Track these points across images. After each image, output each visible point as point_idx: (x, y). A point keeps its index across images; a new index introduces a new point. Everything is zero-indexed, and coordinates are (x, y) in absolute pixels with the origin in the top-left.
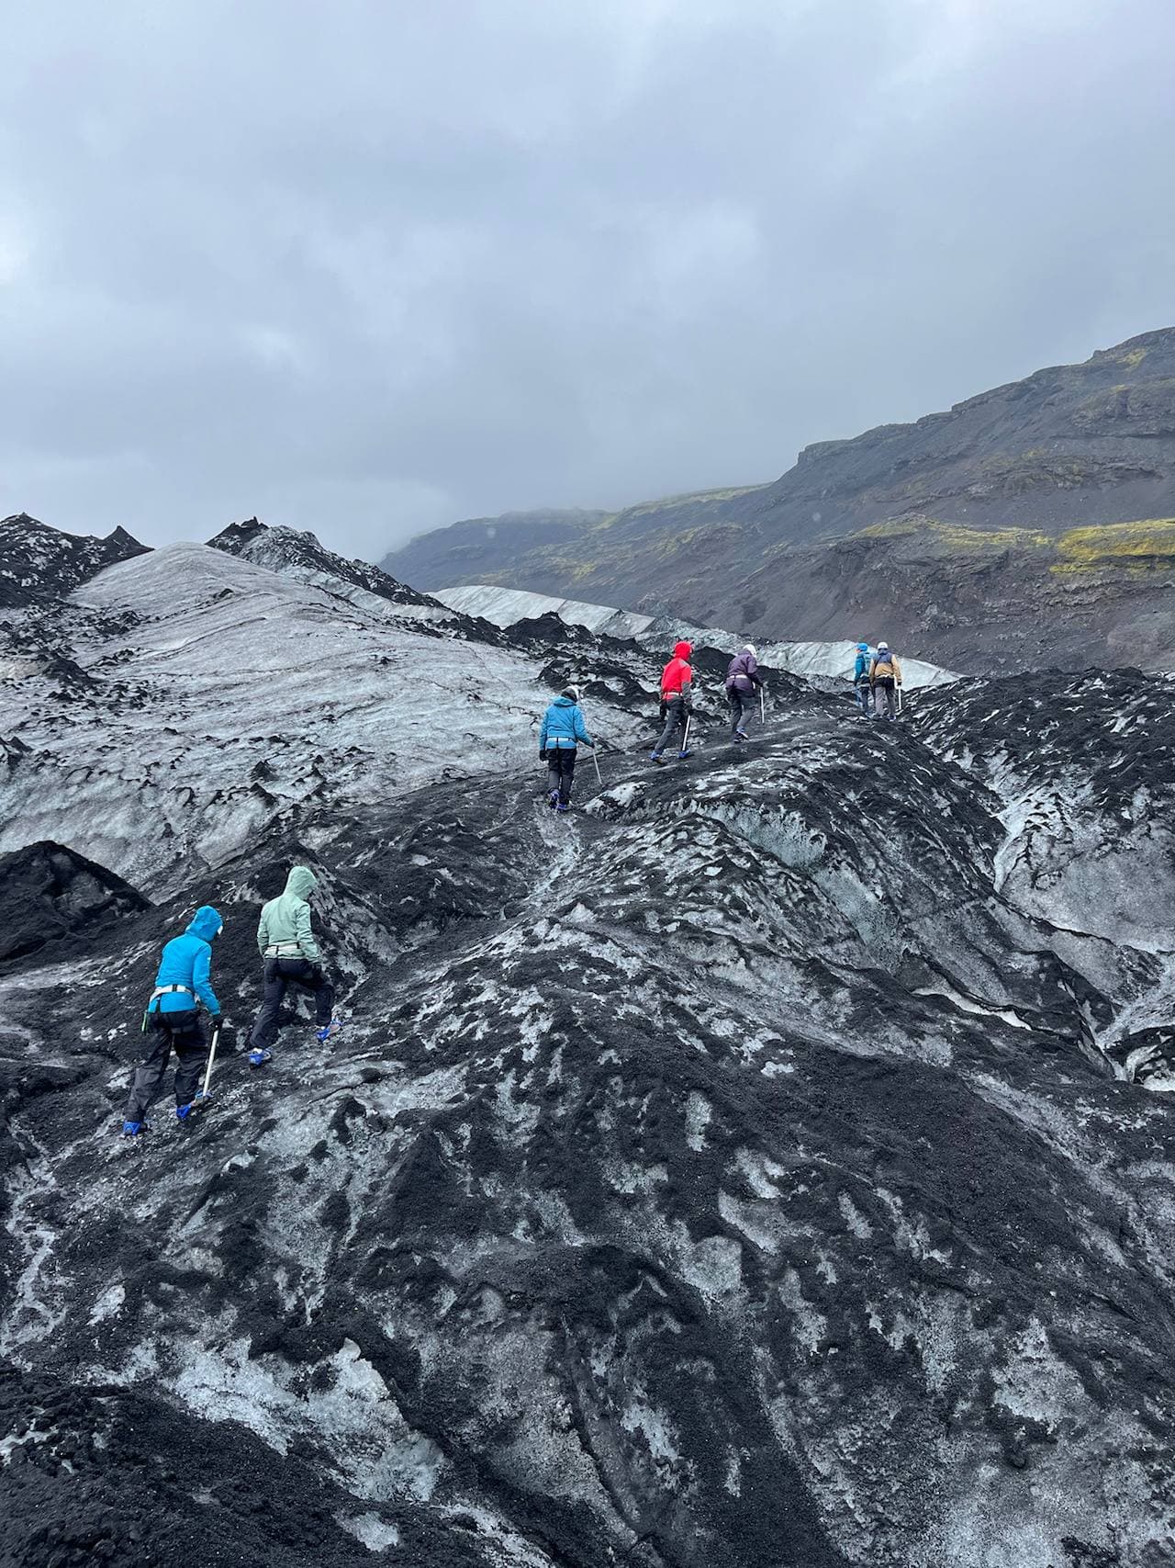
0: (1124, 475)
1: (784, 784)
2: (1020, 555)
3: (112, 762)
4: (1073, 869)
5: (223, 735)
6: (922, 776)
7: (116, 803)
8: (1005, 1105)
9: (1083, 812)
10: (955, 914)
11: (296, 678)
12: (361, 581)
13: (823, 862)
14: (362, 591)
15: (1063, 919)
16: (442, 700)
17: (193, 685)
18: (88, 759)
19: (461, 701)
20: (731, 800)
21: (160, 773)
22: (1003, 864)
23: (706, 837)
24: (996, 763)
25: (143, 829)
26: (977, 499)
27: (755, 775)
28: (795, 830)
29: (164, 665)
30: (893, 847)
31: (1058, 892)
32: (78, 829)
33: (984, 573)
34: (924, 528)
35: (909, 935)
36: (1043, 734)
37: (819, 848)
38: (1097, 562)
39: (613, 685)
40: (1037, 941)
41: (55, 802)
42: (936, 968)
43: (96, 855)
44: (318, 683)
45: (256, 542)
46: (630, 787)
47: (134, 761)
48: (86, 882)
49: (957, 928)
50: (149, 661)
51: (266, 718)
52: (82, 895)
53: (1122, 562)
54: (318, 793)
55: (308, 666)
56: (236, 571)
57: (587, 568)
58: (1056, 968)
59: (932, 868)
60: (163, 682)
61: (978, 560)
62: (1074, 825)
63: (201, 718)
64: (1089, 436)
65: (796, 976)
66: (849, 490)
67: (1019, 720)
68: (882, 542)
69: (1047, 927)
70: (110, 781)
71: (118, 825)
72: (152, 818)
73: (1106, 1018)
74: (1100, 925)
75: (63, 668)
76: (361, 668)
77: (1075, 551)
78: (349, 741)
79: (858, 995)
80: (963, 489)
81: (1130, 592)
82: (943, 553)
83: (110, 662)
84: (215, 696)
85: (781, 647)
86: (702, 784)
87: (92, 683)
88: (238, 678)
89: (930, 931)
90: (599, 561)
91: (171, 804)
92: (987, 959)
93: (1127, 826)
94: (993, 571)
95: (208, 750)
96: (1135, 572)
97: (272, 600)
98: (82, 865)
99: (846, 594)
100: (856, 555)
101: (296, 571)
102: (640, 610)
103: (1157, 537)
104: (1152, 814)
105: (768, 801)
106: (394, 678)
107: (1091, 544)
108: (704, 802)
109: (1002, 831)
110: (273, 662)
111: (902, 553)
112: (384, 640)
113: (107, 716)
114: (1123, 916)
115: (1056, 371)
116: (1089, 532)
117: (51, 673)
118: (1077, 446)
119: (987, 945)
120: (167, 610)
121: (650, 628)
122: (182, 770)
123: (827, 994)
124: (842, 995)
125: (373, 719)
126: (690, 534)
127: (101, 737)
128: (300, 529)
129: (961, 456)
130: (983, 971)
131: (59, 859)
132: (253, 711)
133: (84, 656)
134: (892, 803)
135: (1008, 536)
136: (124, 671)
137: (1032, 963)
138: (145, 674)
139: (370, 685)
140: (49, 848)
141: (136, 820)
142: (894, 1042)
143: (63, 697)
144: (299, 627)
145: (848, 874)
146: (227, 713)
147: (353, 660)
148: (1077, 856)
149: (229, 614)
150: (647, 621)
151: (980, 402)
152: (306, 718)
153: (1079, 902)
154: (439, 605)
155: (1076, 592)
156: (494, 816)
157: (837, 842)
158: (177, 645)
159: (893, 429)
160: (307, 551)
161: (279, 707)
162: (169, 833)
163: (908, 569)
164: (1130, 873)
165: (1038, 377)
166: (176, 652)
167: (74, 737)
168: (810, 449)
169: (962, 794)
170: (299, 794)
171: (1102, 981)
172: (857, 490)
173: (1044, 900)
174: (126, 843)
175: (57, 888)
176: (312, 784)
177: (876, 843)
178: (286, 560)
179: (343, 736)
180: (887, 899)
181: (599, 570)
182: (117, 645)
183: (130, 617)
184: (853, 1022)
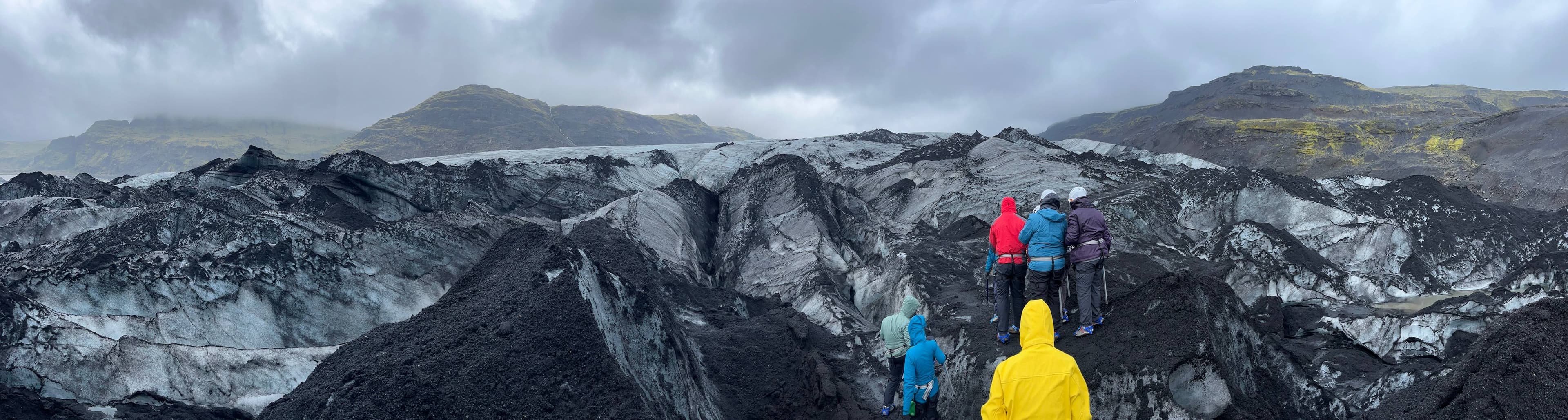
0: (1253, 106)
1: (1130, 200)
2: (1228, 127)
3: (982, 197)
4: (1194, 216)
5: (1005, 191)
6: (1164, 196)
7: (983, 207)
8: (1158, 261)
9: (1198, 203)
10: (1165, 227)
11: (1021, 176)
12: (1039, 142)
13: (1136, 217)
14: (1039, 145)
15: (1190, 226)
16: (1056, 181)
17: (998, 178)
18: (976, 197)
19: (1060, 181)
20: (1118, 204)
21: (992, 200)
22: (1180, 215)
23: (1110, 213)
24: (1185, 192)
25: (988, 212)
26: (1216, 110)
27: (1126, 198)
28: (1131, 211)
29: (991, 173)
30: (1153, 213)
31: (1190, 221)
32: (975, 212)
33: (1219, 132)
34: (1203, 119)
35: (1154, 231)
36: (1195, 185)
37: (1136, 214)
38: (1246, 130)
39: (1099, 175)
40: (1184, 231)
41: (970, 207)
42: (1159, 238)
43: (979, 217)
44: (1027, 177)
45: (1011, 133)
46: (1097, 202)
47: (986, 197)
48: (978, 223)
49: (1166, 230)
50: (987, 172)
51: (1014, 186)
52: (977, 226)
53: (1253, 130)
54: (1026, 204)
55: (1024, 173)
56: (1006, 145)
57: (1108, 131)
58: (1184, 236)
59: (1162, 217)
60: (991, 177)
61: (1217, 128)
62: (1195, 206)
63: (1000, 187)
64: (1244, 94)
65: (1123, 240)
66: (1183, 106)
67: (1191, 182)
68: (1191, 122)
69: (1186, 228)
70: (981, 202)
71: (983, 211)
72: (990, 210)
73: (1193, 246)
74: (1198, 227)
75: (970, 175)
76: (1037, 173)
77: (1241, 127)
78: (1033, 192)
79: (1135, 243)
80: (1213, 107)
81: (1255, 139)
82: (1207, 126)
83: (979, 172)
84: (1003, 181)
85: (1161, 155)
86: (1113, 201)
87: (975, 178)
88: (1008, 176)
89: (1158, 231)
90: (1111, 129)
91: (995, 207)
92: (1171, 236)
93: (1206, 206)
94: (1221, 131)
95: (1002, 194)
96: (1256, 133)
97: (1016, 155)
98: (978, 220)
99: (1182, 138)
100: (1185, 125)
101: (1021, 141)
102: (1122, 144)
103: (1260, 124)
104: (1211, 203)
105: (1126, 204)
106: (1045, 175)
107: (1245, 125)
108: (1113, 205)
109: (1181, 208)
110: (1016, 172)
111: (1197, 126)
112: (1042, 165)
113: (980, 187)
114: (1203, 225)
115: (1235, 74)
116: (1245, 121)
117: (967, 176)
118: (1240, 97)
119: (1172, 233)
120: (991, 157)
121: (1125, 150)
122: (996, 199)
123: (1129, 243)
124: (1132, 243)
125: (1039, 186)
126: (1138, 120)
127: (979, 192)
128: (1022, 129)
129: (1212, 97)
130: (1170, 238)
131: (973, 218)
132: (1011, 185)
133: (973, 171)
134: (1154, 203)
135: (1225, 121)
136: (982, 174)
137: (1180, 236)
138: (987, 176)
139: (1039, 177)
140: (971, 216)
141: (987, 210)
142: (1140, 251)
143: (970, 182)
144: (1022, 162)
145: (1141, 220)
146: (1005, 185)
147: (1035, 171)
148: (1195, 213)
149: (1005, 159)
150: (1124, 148)
151: (1217, 81)
152: (1023, 186)
153: (1193, 223)
154: (1060, 148)
155: (1242, 138)
156: (1066, 209)
157: (1140, 213)
158: (994, 167)
159: (1194, 87)
160: (1024, 135)
161: (1017, 183)
162: (994, 213)
163: (1199, 130)
164: (1205, 216)
165: (1231, 75)
166: (993, 169)
167: (973, 192)
168: (1172, 93)
169: (1173, 200)
170: (1022, 204)
171: (1194, 239)
172: (1185, 106)
173: (1187, 223)
174: (985, 215)
175: (973, 224)
176: (1025, 202)
177: (1149, 213)
178: (1019, 138)
179: (1032, 191)
180: (1150, 224)
181: (1111, 131)
182: (980, 168)
183: (982, 159)
184: (1133, 248)
